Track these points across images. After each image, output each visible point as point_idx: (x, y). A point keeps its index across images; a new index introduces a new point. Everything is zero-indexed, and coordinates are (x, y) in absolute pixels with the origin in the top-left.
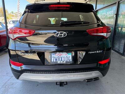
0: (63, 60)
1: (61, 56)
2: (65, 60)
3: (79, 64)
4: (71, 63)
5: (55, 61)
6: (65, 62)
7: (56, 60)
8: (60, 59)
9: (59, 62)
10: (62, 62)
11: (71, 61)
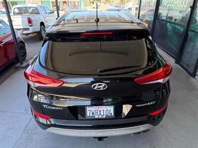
0: (102, 114)
1: (100, 109)
2: (105, 114)
3: (124, 118)
4: (113, 117)
5: (91, 115)
6: (105, 116)
7: (93, 114)
8: (99, 113)
9: (96, 117)
10: (100, 116)
11: (113, 114)
